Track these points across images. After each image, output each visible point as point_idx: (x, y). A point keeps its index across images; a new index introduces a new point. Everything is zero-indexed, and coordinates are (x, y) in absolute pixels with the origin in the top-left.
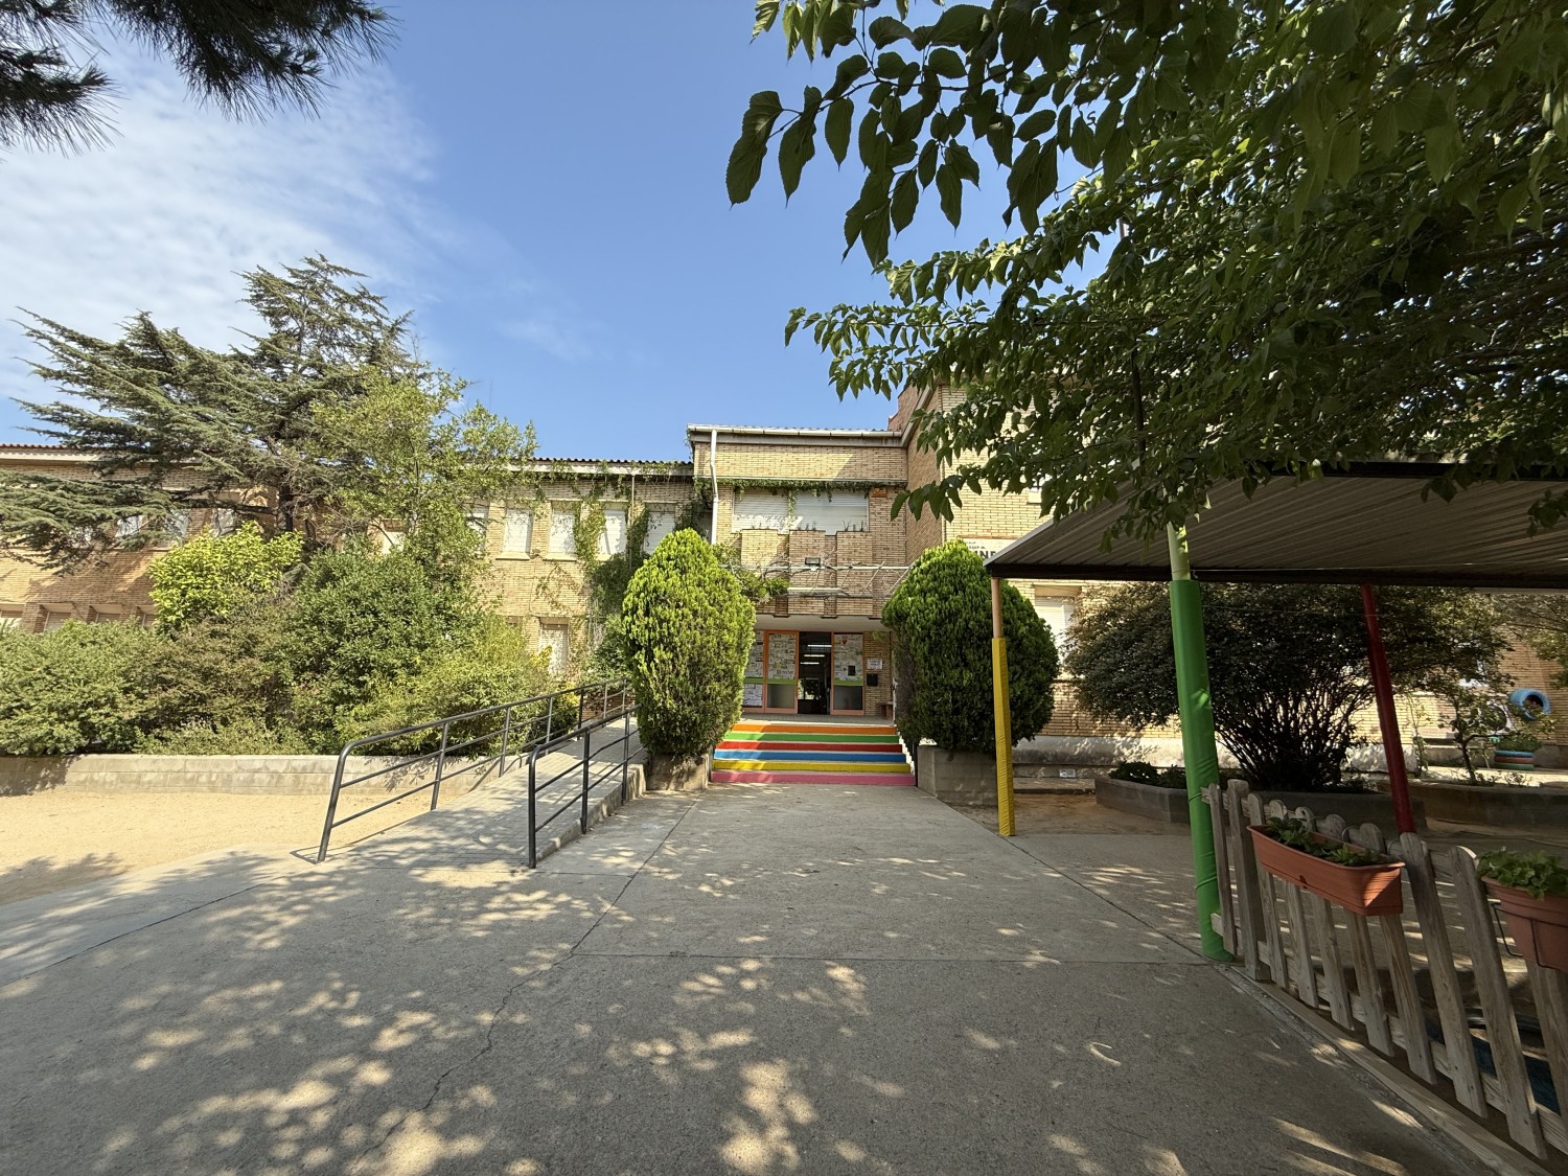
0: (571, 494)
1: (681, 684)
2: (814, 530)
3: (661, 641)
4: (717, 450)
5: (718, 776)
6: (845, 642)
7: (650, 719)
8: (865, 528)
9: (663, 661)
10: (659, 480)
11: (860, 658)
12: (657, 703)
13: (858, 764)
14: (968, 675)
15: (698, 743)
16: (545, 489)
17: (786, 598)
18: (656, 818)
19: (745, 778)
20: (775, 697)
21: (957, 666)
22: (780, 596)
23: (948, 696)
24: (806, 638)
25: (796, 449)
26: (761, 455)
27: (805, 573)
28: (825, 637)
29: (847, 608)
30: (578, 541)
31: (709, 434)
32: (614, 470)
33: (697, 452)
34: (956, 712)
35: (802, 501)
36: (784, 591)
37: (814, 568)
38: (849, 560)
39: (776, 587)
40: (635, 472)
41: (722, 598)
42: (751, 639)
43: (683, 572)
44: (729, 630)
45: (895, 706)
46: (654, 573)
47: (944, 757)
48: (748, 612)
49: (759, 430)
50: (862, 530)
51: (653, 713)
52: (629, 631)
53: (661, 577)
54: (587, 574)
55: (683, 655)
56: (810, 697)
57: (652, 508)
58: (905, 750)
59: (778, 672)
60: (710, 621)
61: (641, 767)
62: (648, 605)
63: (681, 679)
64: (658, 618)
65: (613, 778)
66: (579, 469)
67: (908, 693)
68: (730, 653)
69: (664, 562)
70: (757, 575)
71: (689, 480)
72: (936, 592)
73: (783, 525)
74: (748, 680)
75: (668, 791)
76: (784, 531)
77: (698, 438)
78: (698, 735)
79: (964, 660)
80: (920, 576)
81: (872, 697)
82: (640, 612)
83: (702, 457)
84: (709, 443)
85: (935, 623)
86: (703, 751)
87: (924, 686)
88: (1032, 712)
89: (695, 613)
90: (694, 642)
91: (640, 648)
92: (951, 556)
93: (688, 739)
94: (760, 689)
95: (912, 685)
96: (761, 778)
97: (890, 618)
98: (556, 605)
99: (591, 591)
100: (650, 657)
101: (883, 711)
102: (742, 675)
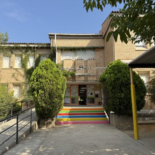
0: (20, 52)
1: (46, 99)
2: (81, 59)
3: (41, 88)
4: (56, 40)
5: (58, 123)
6: (90, 87)
7: (38, 109)
8: (94, 59)
9: (41, 94)
10: (42, 48)
11: (94, 91)
12: (40, 105)
13: (94, 118)
14: (123, 95)
15: (52, 115)
16: (13, 51)
17: (75, 76)
18: (39, 137)
19: (65, 123)
20: (73, 101)
21: (120, 92)
22: (73, 76)
23: (118, 100)
24: (80, 86)
25: (76, 39)
26: (68, 41)
27: (79, 70)
28: (85, 86)
29: (90, 79)
30: (22, 64)
31: (54, 35)
32: (31, 46)
33: (51, 41)
34: (120, 104)
35: (78, 52)
36: (74, 75)
37: (81, 69)
38: (90, 66)
39: (72, 74)
40: (36, 46)
41: (57, 76)
42: (66, 87)
43: (47, 70)
44: (59, 85)
45: (103, 103)
46: (39, 70)
47: (117, 116)
48: (65, 80)
49: (67, 34)
50: (93, 59)
51: (39, 107)
52: (32, 86)
53: (41, 71)
54: (25, 72)
55: (47, 92)
56: (82, 100)
57: (41, 55)
58: (106, 114)
59: (74, 95)
60: (54, 82)
61: (36, 122)
62: (37, 79)
63: (47, 98)
64: (40, 82)
65: (28, 126)
66: (22, 45)
67: (107, 99)
68: (60, 90)
69: (42, 67)
70: (67, 71)
71: (50, 48)
72: (113, 73)
73: (74, 59)
74: (65, 97)
75: (44, 128)
76: (74, 60)
77: (51, 37)
78: (52, 113)
79: (122, 91)
80: (109, 69)
81: (97, 100)
82: (35, 81)
83: (53, 41)
84: (54, 38)
85: (113, 81)
86: (54, 117)
87: (111, 98)
88: (140, 104)
89: (50, 81)
90: (50, 88)
91: (35, 90)
92: (117, 64)
93: (49, 114)
94: (69, 99)
95: (108, 98)
96: (69, 123)
97: (101, 80)
98: (17, 80)
99: (26, 76)
100: (38, 92)
101: (100, 104)
102: (63, 96)
